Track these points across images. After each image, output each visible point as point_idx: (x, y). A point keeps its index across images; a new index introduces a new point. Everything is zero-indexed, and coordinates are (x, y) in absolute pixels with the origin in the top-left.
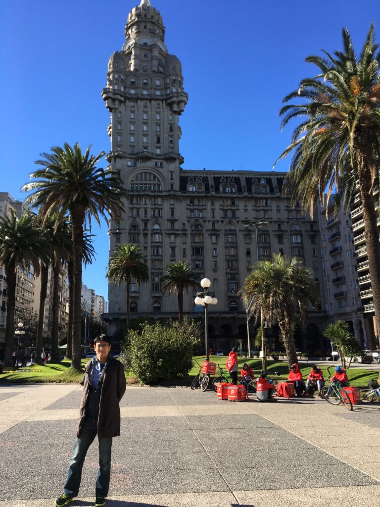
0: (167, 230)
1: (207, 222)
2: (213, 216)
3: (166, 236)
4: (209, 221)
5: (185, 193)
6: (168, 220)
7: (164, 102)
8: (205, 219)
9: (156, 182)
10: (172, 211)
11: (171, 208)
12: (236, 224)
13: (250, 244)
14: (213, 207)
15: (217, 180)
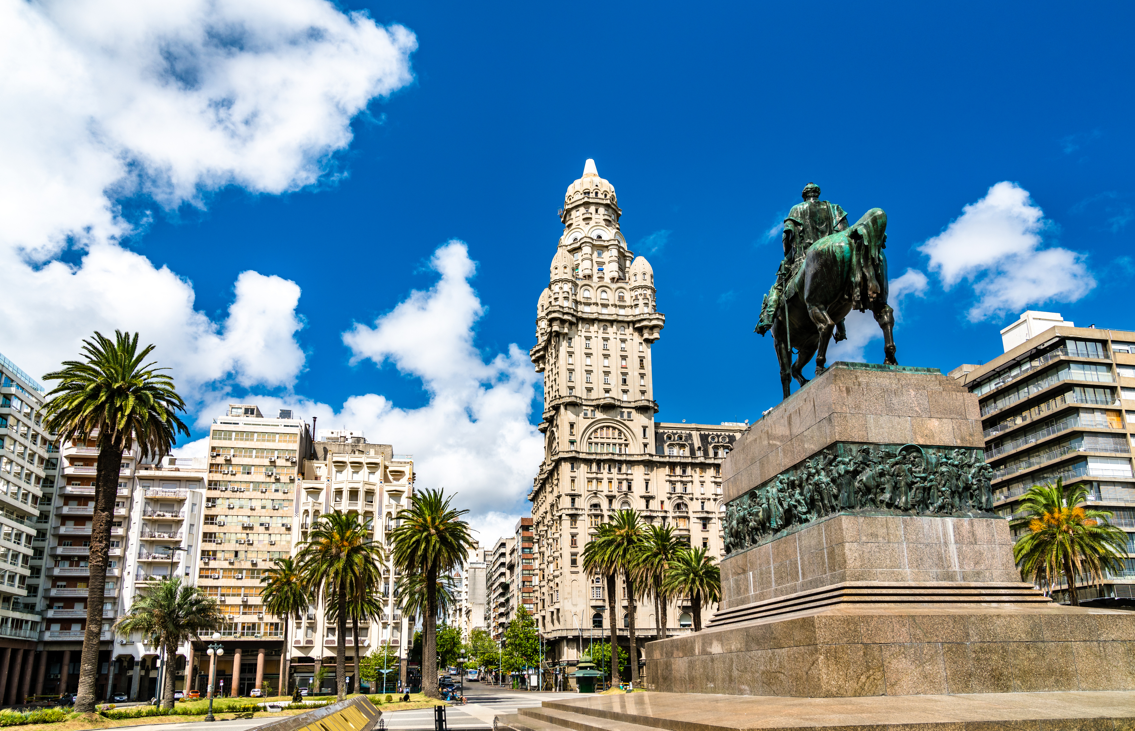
0: (640, 511)
1: (694, 500)
2: (703, 492)
4: (697, 499)
5: (663, 457)
6: (641, 497)
7: (631, 325)
8: (691, 496)
9: (622, 441)
10: (647, 484)
11: (645, 480)
14: (702, 479)
15: (704, 438)
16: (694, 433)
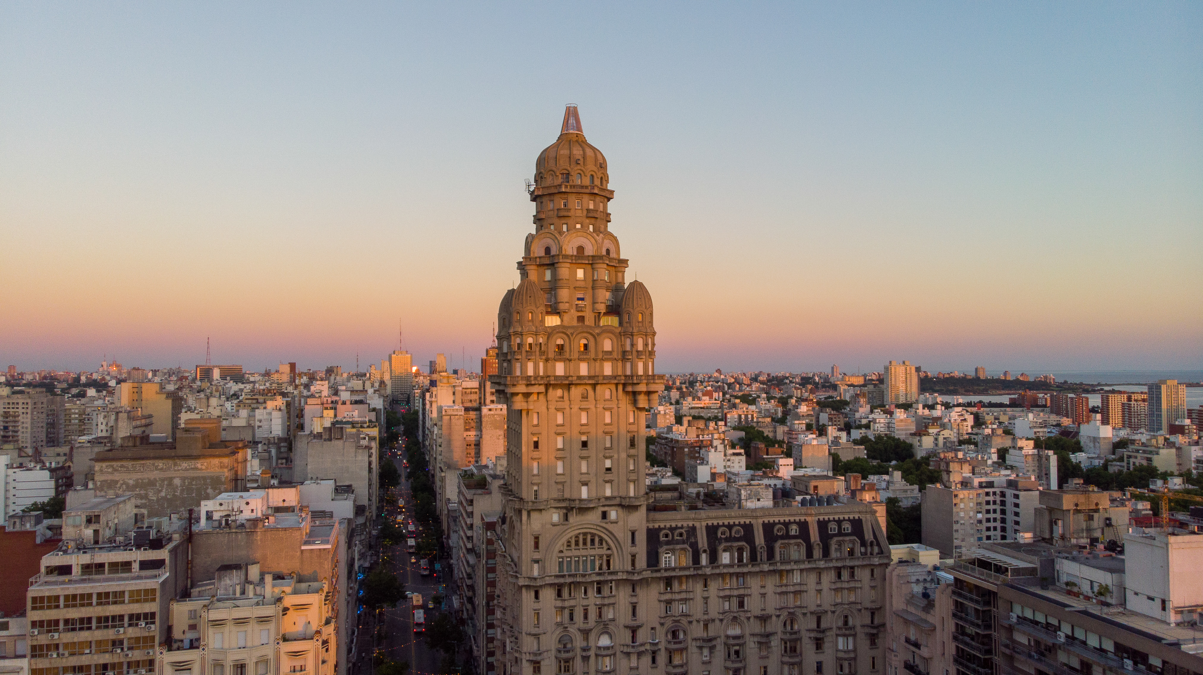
0: (623, 645)
1: (695, 623)
2: (706, 613)
3: (622, 656)
4: (698, 621)
5: (657, 571)
6: (626, 627)
7: (620, 387)
8: (689, 619)
9: (604, 551)
10: (634, 609)
11: (632, 603)
12: (745, 621)
13: (768, 657)
14: (706, 594)
15: (712, 530)
16: (697, 524)
